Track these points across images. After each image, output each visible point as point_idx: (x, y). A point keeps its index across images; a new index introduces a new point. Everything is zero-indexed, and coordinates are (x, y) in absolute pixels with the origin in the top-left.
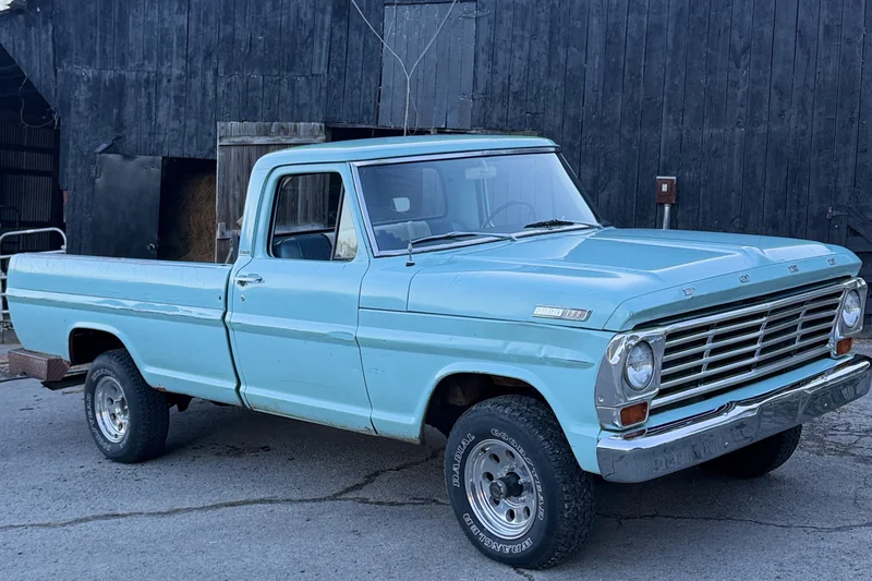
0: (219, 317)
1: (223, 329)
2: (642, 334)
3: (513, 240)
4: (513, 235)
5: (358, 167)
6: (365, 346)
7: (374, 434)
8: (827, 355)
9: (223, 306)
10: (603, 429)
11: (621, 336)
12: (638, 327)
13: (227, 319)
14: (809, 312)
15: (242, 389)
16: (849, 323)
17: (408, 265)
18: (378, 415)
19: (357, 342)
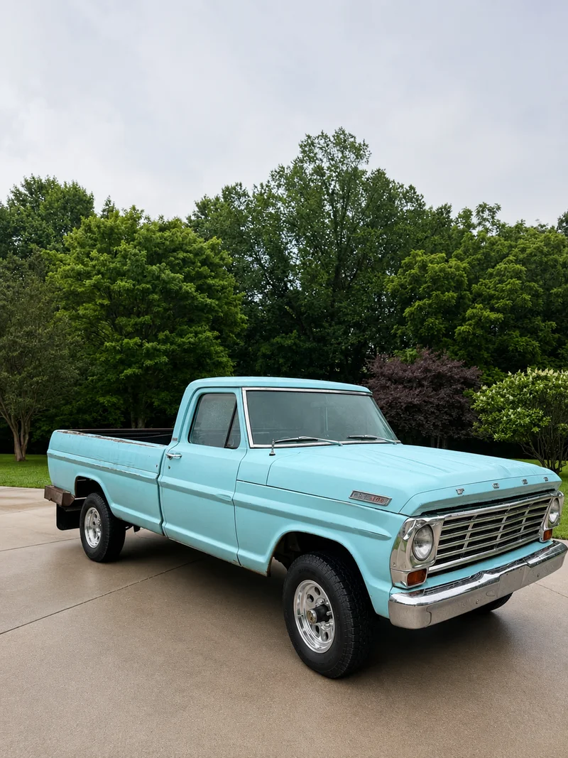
0: (155, 478)
1: (156, 486)
2: (427, 519)
3: (340, 445)
4: (341, 442)
5: (247, 391)
6: (237, 506)
7: (239, 565)
8: (538, 540)
9: (158, 472)
10: (394, 586)
11: (412, 519)
12: (424, 514)
13: (159, 480)
14: (530, 512)
15: (163, 525)
16: (553, 520)
17: (270, 455)
18: (242, 553)
19: (234, 503)
